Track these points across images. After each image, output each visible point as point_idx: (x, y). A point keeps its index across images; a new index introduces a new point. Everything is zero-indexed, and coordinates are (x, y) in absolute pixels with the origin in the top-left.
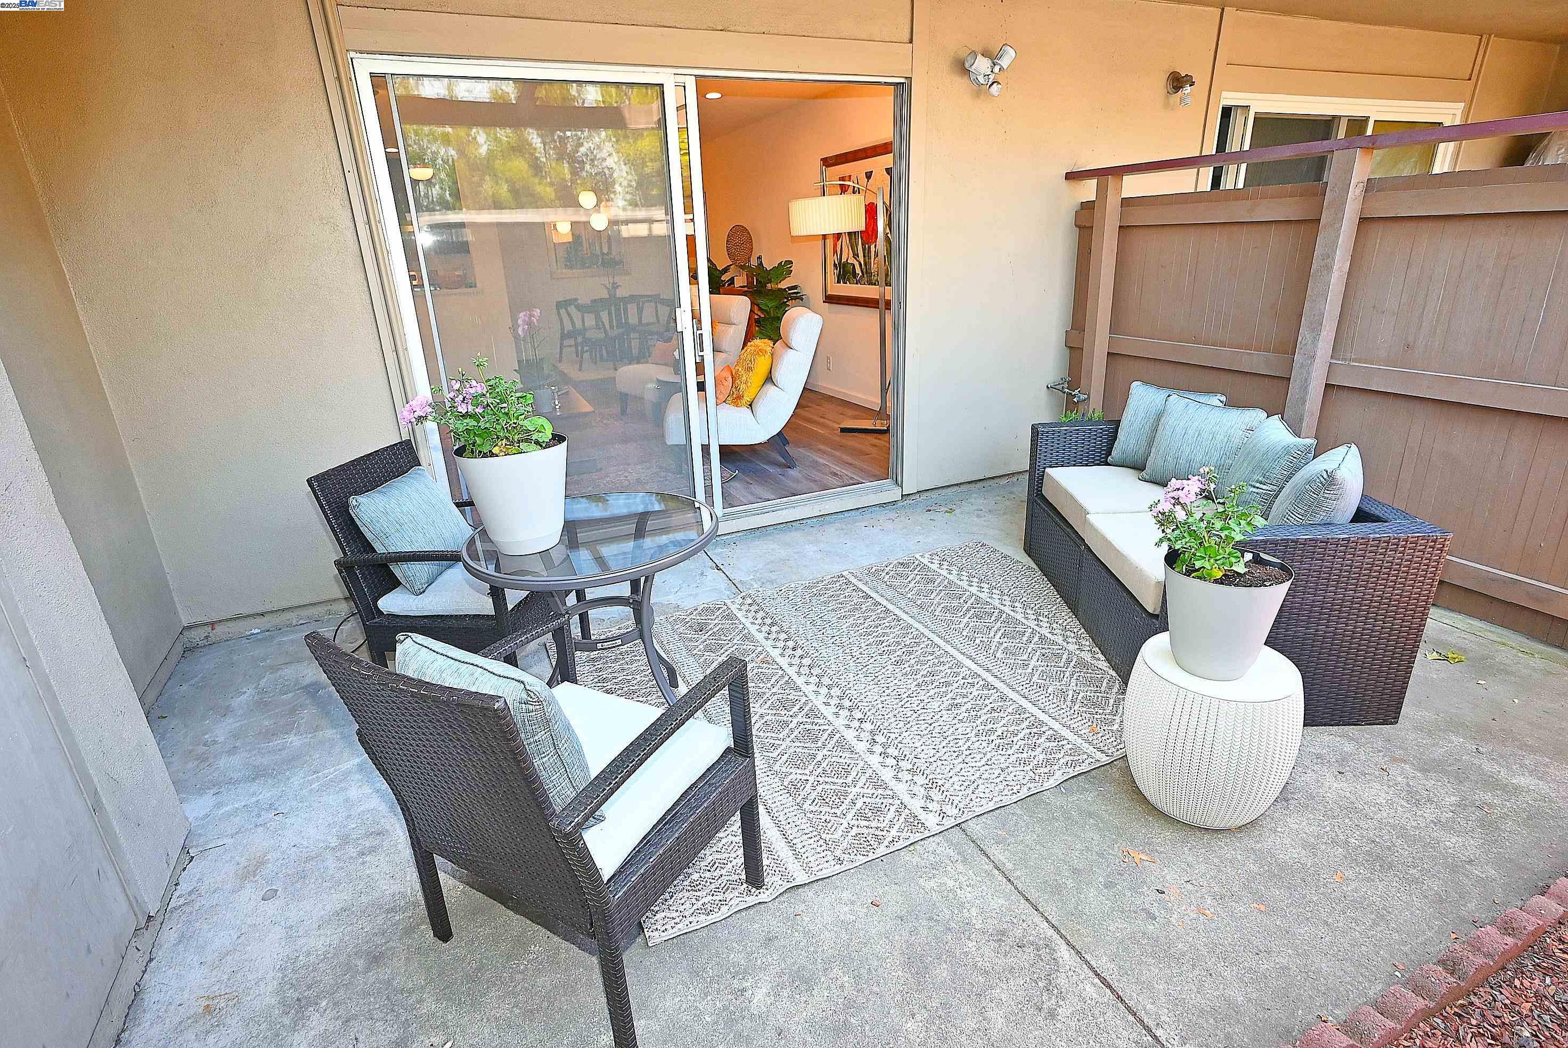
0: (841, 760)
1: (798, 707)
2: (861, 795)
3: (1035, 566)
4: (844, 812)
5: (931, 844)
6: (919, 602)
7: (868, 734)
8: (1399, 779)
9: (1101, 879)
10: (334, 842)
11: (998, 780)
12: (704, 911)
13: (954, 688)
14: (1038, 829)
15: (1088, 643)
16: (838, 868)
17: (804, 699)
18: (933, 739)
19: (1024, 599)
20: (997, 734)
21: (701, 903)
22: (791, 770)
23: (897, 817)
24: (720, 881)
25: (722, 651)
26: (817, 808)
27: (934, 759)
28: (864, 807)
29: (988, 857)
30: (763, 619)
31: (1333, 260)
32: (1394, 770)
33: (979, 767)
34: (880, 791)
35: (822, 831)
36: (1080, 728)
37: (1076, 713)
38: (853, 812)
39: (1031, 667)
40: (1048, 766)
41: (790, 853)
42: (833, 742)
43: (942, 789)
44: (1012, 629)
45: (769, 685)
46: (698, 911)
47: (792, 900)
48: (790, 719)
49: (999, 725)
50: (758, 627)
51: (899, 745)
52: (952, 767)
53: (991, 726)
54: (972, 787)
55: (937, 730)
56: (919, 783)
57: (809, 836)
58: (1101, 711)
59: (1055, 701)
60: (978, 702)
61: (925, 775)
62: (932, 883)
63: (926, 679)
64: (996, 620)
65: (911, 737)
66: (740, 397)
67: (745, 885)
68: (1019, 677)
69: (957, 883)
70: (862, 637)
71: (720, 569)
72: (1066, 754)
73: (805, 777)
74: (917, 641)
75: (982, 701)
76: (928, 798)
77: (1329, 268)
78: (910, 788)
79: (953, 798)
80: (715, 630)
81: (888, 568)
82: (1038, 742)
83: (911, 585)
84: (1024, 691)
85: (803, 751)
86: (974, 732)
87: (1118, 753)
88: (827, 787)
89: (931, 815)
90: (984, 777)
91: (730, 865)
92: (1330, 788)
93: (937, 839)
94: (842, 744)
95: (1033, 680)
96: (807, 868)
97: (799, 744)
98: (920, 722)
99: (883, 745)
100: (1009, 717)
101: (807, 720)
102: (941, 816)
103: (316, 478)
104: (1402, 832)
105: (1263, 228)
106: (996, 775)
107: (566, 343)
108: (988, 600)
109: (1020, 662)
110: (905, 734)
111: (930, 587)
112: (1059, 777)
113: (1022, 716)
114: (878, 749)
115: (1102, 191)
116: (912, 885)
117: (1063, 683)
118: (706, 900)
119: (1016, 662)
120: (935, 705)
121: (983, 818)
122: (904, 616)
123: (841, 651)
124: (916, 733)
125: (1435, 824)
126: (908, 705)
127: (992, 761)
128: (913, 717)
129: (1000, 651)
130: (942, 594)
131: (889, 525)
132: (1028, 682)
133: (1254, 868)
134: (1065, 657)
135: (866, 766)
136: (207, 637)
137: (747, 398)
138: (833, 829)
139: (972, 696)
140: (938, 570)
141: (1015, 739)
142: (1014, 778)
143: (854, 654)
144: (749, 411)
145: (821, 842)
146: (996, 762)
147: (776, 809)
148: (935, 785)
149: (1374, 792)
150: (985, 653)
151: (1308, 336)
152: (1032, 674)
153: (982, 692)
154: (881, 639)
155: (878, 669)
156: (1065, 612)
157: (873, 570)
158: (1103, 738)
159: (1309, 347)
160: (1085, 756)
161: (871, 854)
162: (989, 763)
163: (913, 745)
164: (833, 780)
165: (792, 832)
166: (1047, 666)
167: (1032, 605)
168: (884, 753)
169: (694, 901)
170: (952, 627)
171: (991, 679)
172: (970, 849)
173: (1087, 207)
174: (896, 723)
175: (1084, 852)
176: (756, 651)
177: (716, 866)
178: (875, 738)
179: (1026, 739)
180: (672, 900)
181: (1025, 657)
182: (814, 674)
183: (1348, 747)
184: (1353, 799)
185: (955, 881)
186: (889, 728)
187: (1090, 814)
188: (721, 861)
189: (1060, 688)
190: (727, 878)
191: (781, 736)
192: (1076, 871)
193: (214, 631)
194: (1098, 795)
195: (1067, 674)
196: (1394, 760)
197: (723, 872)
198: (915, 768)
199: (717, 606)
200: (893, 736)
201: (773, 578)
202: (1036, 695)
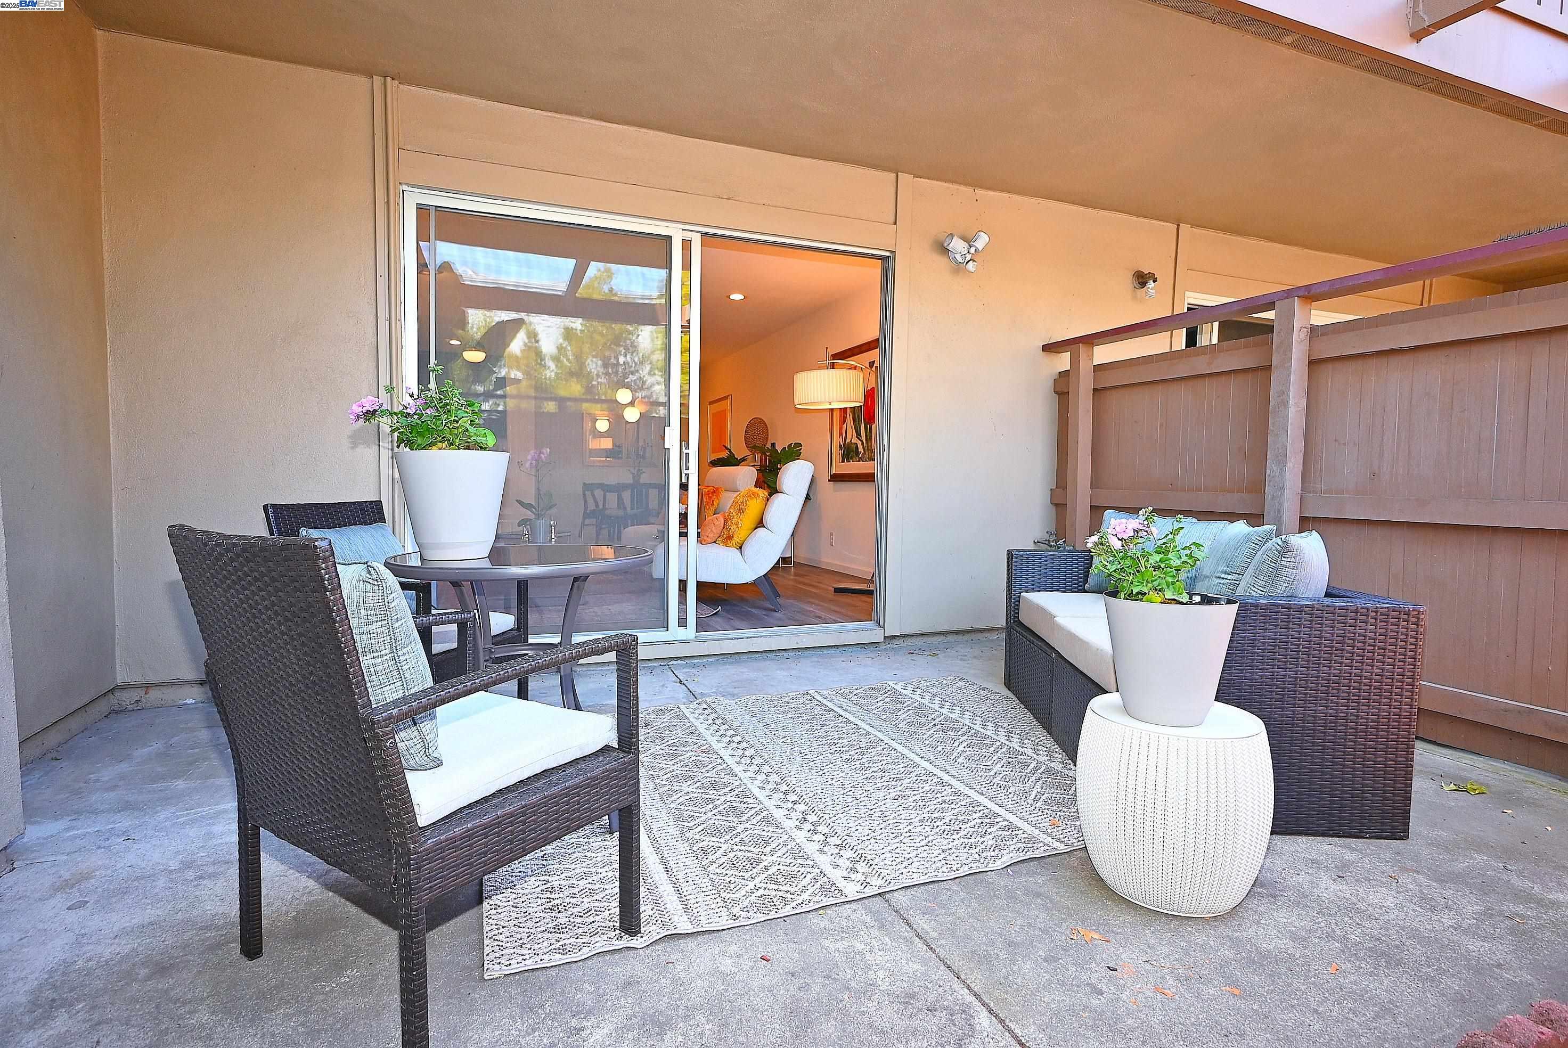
0: (764, 833)
1: (729, 788)
2: (778, 863)
3: (1013, 696)
4: (753, 876)
5: (847, 910)
6: (883, 717)
7: (800, 814)
8: (1411, 886)
9: (1041, 953)
10: (174, 865)
11: (936, 859)
12: (561, 951)
13: (905, 782)
14: (974, 904)
15: (1061, 756)
16: (731, 923)
17: (737, 783)
18: (871, 822)
19: (997, 720)
20: (944, 821)
21: (561, 943)
22: (705, 838)
23: (812, 884)
24: (590, 926)
25: (663, 742)
26: (723, 871)
27: (869, 837)
28: (777, 873)
29: (911, 926)
30: (714, 720)
31: (1289, 396)
32: (1405, 879)
33: (917, 847)
34: (799, 861)
35: (722, 891)
36: (1040, 821)
37: (1037, 809)
38: (763, 876)
39: (994, 771)
40: (996, 851)
41: (680, 907)
42: (759, 818)
43: (871, 862)
44: (980, 741)
45: (703, 771)
46: (555, 951)
47: (669, 949)
48: (718, 797)
49: (947, 814)
50: (707, 726)
51: (831, 824)
52: (887, 845)
53: (939, 814)
54: (905, 864)
55: (877, 814)
56: (845, 857)
57: (706, 893)
58: (1066, 810)
59: (1015, 798)
60: (928, 795)
61: (854, 850)
62: (839, 945)
63: (875, 775)
64: (963, 735)
65: (846, 818)
66: (730, 538)
67: (618, 932)
68: (979, 778)
69: (869, 947)
70: (816, 739)
71: (683, 684)
72: (1019, 841)
73: (719, 845)
74: (874, 744)
75: (933, 794)
76: (854, 870)
77: (1285, 404)
78: (834, 860)
79: (881, 870)
80: (661, 726)
81: (858, 691)
82: (988, 830)
83: (880, 704)
84: (982, 789)
85: (723, 823)
86: (918, 819)
87: (1079, 843)
88: (740, 854)
89: (851, 884)
90: (921, 855)
91: (607, 913)
92: (1326, 889)
93: (854, 906)
94: (768, 820)
95: (994, 781)
96: (694, 920)
97: (721, 817)
98: (859, 807)
99: (814, 824)
100: (960, 809)
101: (736, 799)
102: (863, 886)
103: (274, 506)
104: (1415, 934)
105: (1223, 379)
106: (936, 854)
107: (587, 522)
108: (958, 719)
109: (982, 767)
110: (840, 815)
111: (899, 706)
112: (1007, 859)
113: (976, 808)
114: (807, 826)
115: (1075, 361)
116: (814, 945)
117: (1027, 785)
118: (567, 942)
119: (978, 766)
120: (881, 795)
121: (912, 891)
122: (863, 725)
123: (790, 748)
124: (854, 815)
125: (1455, 929)
126: (851, 793)
127: (933, 843)
128: (854, 803)
129: (962, 757)
130: (910, 712)
131: (869, 662)
132: (988, 782)
133: (1228, 953)
134: (1032, 766)
135: (790, 839)
136: (137, 701)
137: (736, 539)
138: (736, 889)
139: (923, 790)
140: (912, 696)
141: (963, 827)
142: (955, 858)
143: (802, 751)
144: (738, 552)
145: (719, 900)
146: (937, 844)
147: (677, 869)
148: (863, 859)
149: (1379, 895)
150: (945, 758)
151: (1275, 468)
152: (994, 777)
153: (935, 787)
154: (836, 741)
155: (825, 764)
156: (1040, 733)
157: (842, 691)
158: (1065, 831)
159: (1277, 479)
160: (1041, 844)
161: (773, 913)
162: (930, 844)
163: (847, 825)
164: (749, 849)
165: (687, 889)
166: (1012, 771)
167: (1005, 726)
168: (814, 830)
169: (553, 941)
170: (915, 737)
171: (946, 777)
172: (891, 917)
173: (1064, 375)
174: (833, 806)
175: (1026, 928)
176: (699, 744)
177: (590, 913)
178: (806, 817)
179: (976, 827)
180: (528, 940)
181: (989, 763)
182: (755, 763)
183: (1350, 856)
184: (1354, 900)
185: (866, 945)
186: (824, 809)
187: (1038, 895)
188: (597, 909)
189: (1023, 789)
190: (600, 924)
191: (704, 810)
192: (1011, 944)
193: (147, 696)
194: (1051, 879)
195: (1033, 778)
196: (1404, 869)
197: (597, 918)
198: (844, 844)
199: (669, 708)
200: (826, 816)
201: (736, 692)
202: (995, 793)
